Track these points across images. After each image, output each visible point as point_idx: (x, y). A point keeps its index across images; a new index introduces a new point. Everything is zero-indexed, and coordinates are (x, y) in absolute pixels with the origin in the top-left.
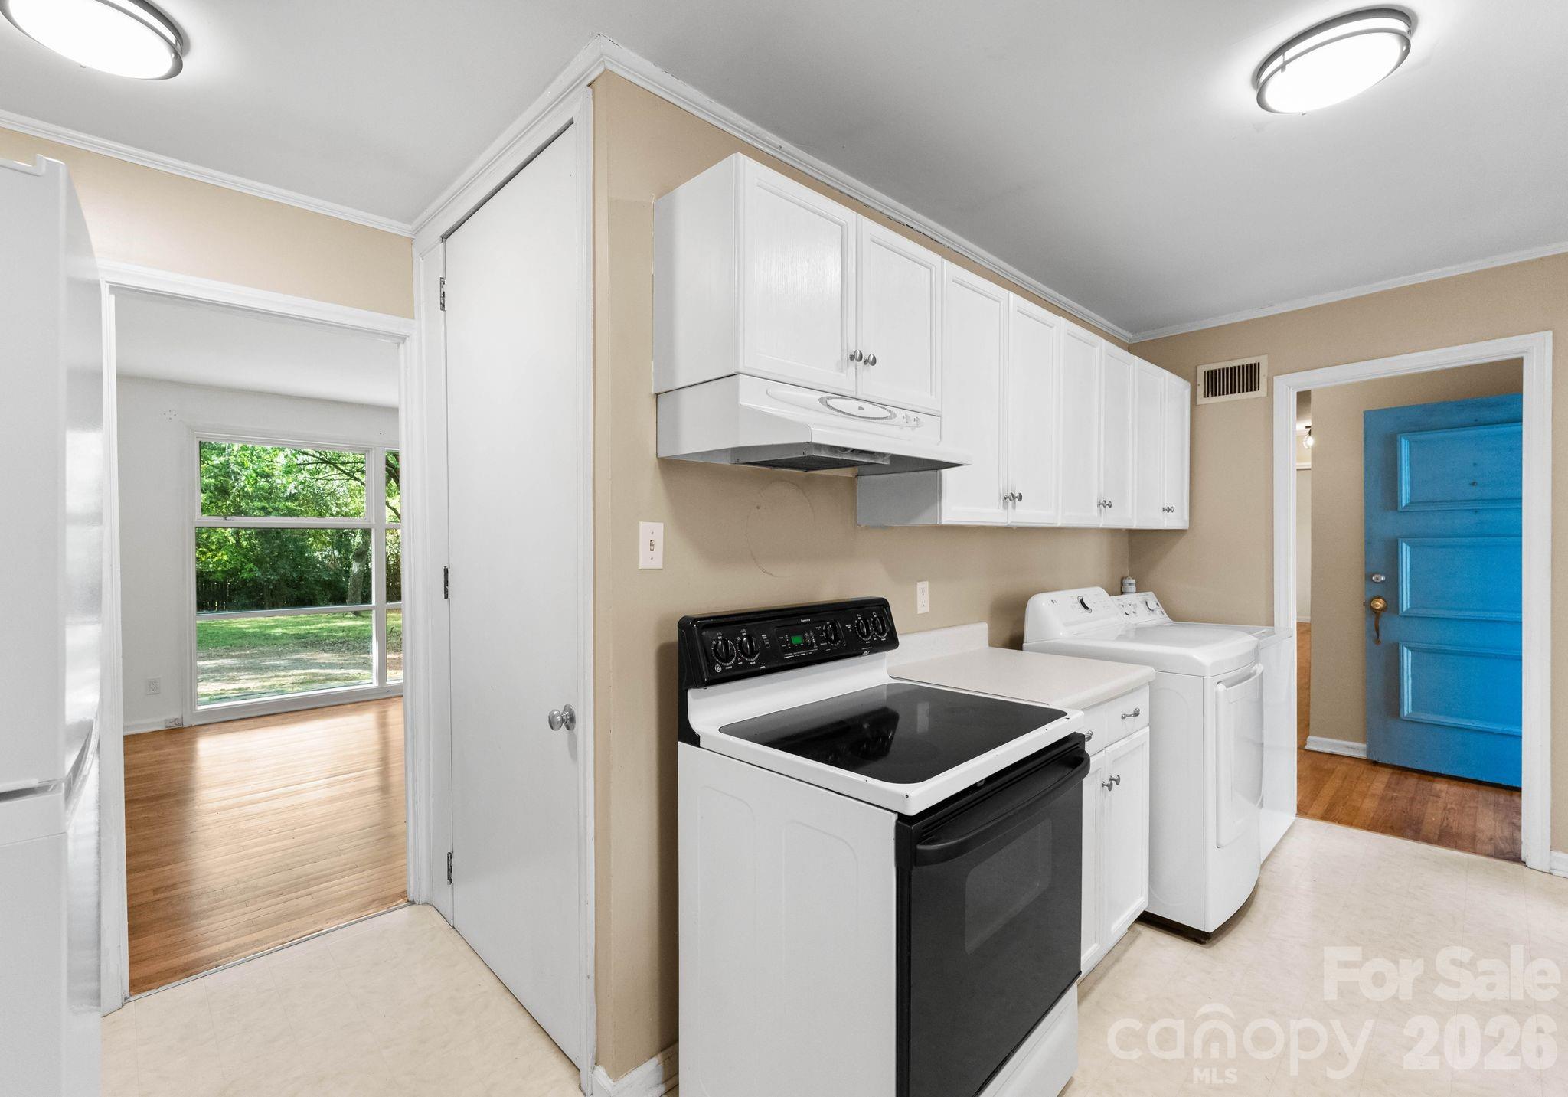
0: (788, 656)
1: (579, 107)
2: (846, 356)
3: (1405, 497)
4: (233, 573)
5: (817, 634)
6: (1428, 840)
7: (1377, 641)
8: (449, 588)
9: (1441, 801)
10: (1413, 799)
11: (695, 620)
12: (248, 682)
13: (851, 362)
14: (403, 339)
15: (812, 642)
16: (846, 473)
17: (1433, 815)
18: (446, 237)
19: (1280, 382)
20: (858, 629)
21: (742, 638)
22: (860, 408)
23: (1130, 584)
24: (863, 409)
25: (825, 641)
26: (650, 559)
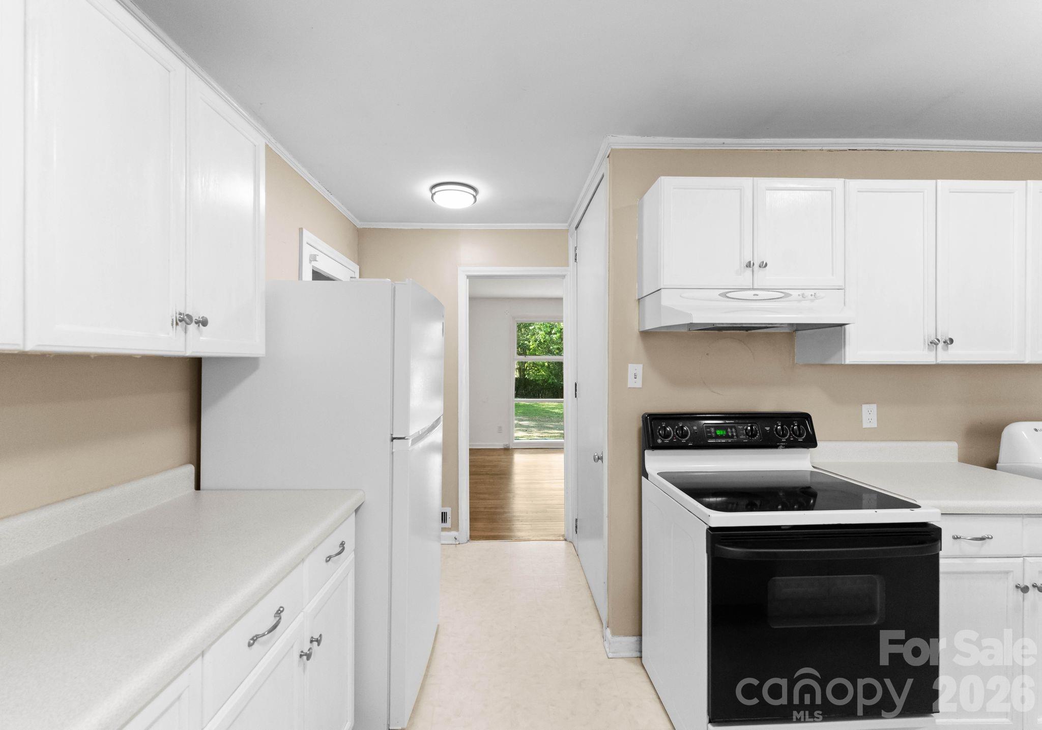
0: (711, 441)
1: (606, 169)
2: (742, 265)
4: (545, 381)
5: (738, 431)
8: (577, 392)
12: (536, 434)
13: (746, 268)
14: (564, 276)
15: (733, 434)
18: (577, 228)
20: (776, 431)
21: (679, 427)
22: (756, 295)
24: (758, 295)
25: (744, 435)
26: (634, 383)
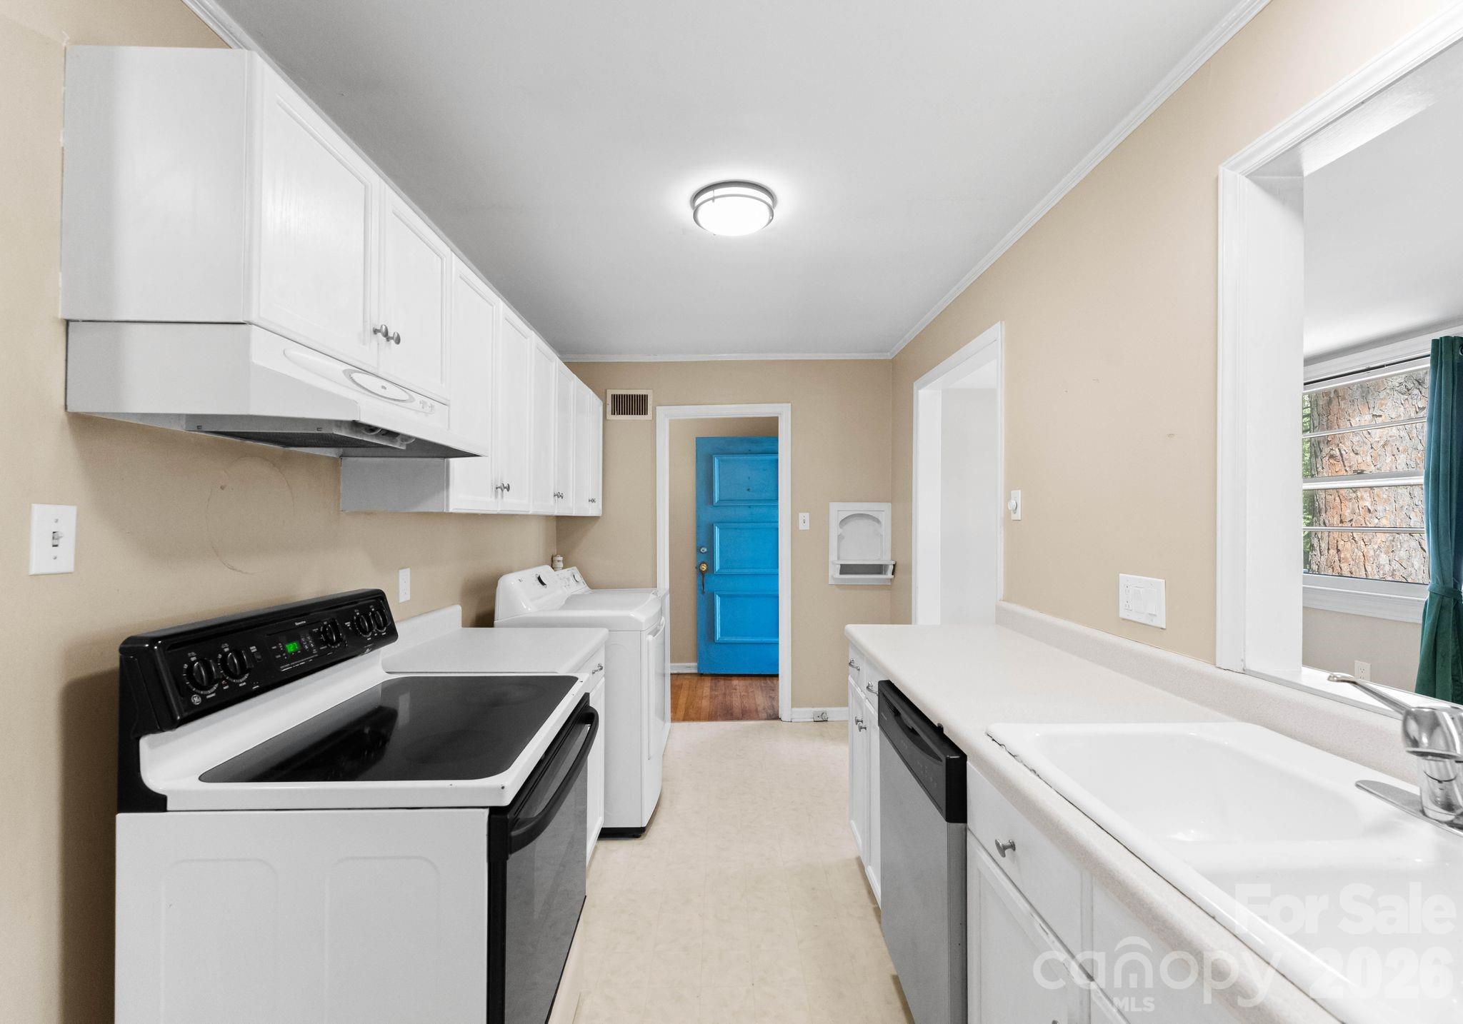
0: (285, 668)
2: (370, 329)
3: (716, 499)
5: (315, 637)
6: (738, 719)
7: (703, 592)
9: (738, 691)
10: (725, 694)
11: (153, 640)
13: (373, 336)
15: (310, 647)
16: (330, 452)
17: (736, 702)
19: (661, 411)
20: (360, 627)
21: (225, 655)
22: (384, 388)
23: (559, 561)
24: (385, 388)
25: (325, 643)
26: (52, 559)
